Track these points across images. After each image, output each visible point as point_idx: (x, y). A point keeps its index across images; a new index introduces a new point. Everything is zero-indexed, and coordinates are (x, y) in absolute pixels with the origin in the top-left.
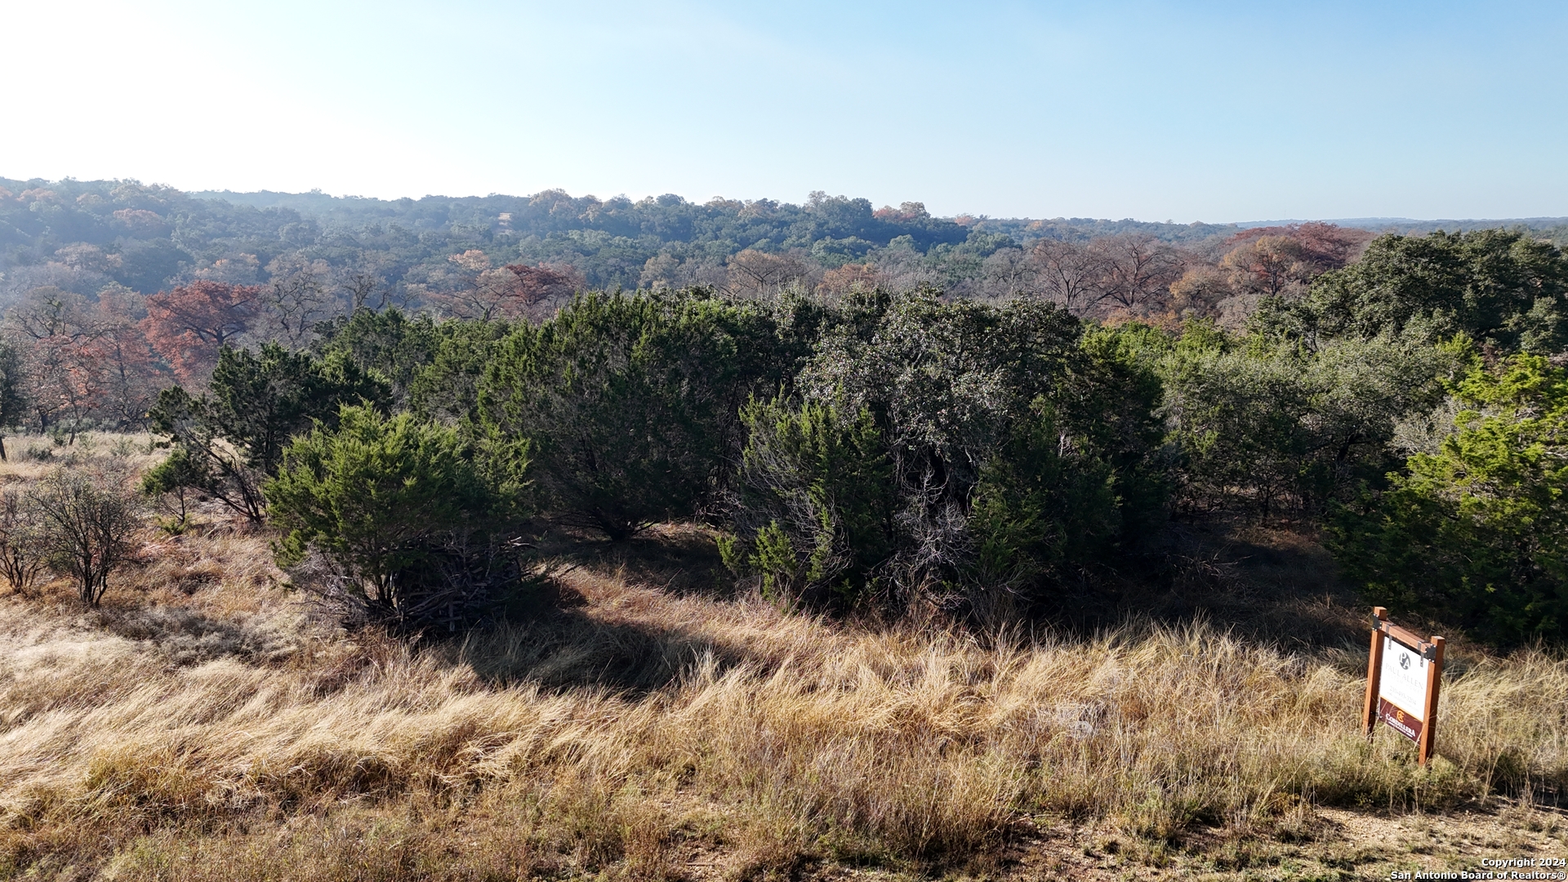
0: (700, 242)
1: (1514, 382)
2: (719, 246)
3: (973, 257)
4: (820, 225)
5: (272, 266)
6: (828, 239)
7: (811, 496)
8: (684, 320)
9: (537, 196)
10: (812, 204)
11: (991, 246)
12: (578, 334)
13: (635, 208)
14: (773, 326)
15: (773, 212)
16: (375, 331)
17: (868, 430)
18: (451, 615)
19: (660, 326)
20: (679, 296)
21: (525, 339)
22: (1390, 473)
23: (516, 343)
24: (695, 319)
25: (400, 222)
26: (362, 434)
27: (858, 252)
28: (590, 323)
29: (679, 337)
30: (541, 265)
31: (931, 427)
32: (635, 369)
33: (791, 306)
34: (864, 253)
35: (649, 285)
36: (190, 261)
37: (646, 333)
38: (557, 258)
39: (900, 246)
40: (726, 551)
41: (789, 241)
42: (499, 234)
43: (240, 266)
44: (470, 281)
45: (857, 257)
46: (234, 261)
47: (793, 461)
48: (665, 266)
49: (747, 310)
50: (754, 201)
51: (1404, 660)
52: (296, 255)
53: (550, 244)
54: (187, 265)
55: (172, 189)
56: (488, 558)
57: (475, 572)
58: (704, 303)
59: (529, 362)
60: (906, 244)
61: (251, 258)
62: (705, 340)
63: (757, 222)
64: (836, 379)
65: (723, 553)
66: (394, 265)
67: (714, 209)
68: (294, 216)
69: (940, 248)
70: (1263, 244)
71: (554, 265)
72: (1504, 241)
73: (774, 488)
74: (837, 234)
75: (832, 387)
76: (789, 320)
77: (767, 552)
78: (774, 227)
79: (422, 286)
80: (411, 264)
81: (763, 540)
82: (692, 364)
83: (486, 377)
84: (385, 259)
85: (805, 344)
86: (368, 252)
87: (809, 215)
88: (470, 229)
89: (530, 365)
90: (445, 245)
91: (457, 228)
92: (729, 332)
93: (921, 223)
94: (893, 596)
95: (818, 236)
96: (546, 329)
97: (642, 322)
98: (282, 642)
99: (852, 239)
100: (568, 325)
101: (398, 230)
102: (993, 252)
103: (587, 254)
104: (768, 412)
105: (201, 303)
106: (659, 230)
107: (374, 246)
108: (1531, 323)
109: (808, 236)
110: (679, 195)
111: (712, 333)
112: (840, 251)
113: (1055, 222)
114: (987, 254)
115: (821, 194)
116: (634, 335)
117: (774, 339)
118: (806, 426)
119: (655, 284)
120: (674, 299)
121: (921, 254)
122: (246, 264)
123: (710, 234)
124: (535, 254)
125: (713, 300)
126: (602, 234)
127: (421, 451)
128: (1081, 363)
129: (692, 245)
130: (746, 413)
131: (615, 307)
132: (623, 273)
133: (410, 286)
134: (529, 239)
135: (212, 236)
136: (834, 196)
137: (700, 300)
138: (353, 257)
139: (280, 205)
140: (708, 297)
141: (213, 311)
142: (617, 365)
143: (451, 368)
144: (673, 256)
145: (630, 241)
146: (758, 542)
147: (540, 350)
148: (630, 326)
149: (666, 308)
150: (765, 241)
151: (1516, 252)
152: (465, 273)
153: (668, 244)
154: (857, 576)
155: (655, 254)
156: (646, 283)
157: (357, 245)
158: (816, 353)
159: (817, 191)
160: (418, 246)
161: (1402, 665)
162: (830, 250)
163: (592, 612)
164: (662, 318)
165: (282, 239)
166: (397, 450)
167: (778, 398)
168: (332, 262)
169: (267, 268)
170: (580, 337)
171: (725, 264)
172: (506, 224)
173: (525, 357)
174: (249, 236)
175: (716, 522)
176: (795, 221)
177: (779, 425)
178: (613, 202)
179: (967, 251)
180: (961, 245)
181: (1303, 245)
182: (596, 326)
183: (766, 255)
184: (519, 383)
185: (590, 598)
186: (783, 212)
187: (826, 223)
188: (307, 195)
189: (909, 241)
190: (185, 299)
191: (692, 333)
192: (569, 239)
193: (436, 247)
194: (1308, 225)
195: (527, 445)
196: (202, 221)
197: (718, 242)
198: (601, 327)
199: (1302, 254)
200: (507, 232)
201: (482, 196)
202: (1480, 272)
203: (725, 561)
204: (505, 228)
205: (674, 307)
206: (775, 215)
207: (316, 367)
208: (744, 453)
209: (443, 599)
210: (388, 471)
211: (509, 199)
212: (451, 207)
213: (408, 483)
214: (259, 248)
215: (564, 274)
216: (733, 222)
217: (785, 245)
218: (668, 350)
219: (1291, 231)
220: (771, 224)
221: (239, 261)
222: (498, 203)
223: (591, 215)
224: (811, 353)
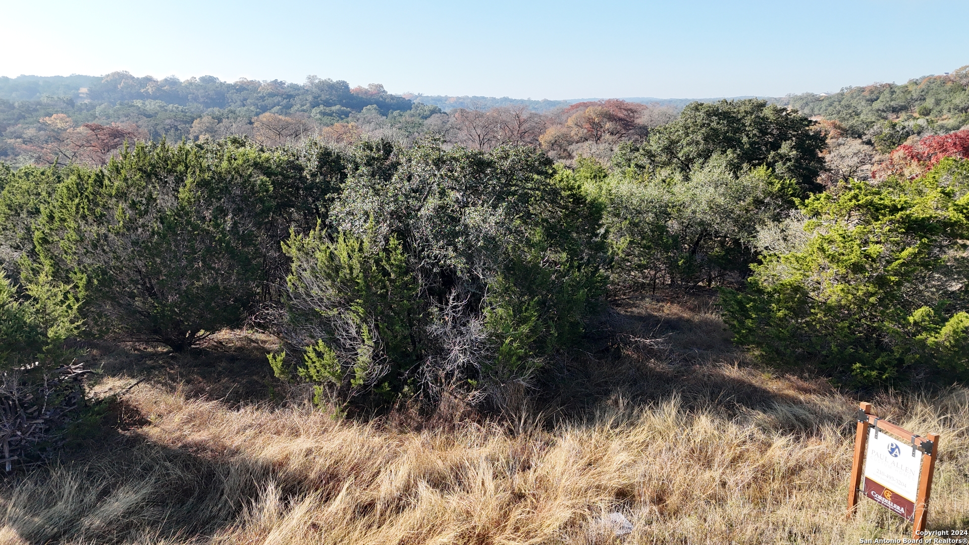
0: (232, 108)
1: (850, 200)
2: (246, 111)
3: (417, 120)
4: (315, 98)
6: (322, 107)
7: (352, 315)
8: (225, 164)
9: (108, 76)
10: (309, 84)
11: (427, 113)
12: (128, 180)
13: (183, 85)
14: (300, 169)
15: (282, 88)
17: (398, 256)
18: (7, 455)
19: (202, 170)
20: (219, 144)
21: (78, 184)
22: (752, 265)
23: (68, 189)
24: (235, 164)
27: (343, 116)
28: (139, 169)
29: (221, 179)
30: (113, 124)
31: (451, 253)
32: (183, 208)
33: (315, 151)
34: (347, 116)
35: (197, 138)
37: (192, 177)
38: (125, 119)
39: (369, 111)
40: (277, 366)
41: (295, 108)
42: (79, 103)
44: (57, 137)
45: (342, 119)
47: (333, 286)
48: (208, 125)
49: (278, 156)
50: (269, 81)
51: (893, 450)
53: (119, 109)
56: (43, 396)
57: (29, 411)
58: (241, 150)
59: (82, 205)
60: (373, 111)
62: (245, 182)
63: (271, 95)
64: (366, 214)
65: (275, 368)
67: (241, 86)
69: (396, 113)
70: (590, 112)
71: (123, 124)
72: (758, 106)
73: (318, 309)
74: (327, 104)
75: (362, 220)
76: (313, 165)
77: (315, 366)
78: (284, 98)
79: (18, 140)
80: (9, 125)
81: (312, 357)
82: (234, 202)
83: (42, 218)
85: (329, 182)
87: (307, 90)
88: (56, 99)
89: (83, 207)
90: (36, 110)
91: (46, 99)
92: (264, 174)
93: (382, 97)
94: (427, 395)
95: (315, 105)
96: (97, 175)
97: (187, 167)
99: (338, 107)
100: (118, 171)
102: (429, 116)
103: (149, 116)
104: (308, 244)
106: (202, 100)
108: (781, 157)
109: (308, 105)
110: (215, 76)
111: (250, 176)
112: (331, 115)
113: (464, 98)
114: (426, 117)
115: (315, 77)
116: (180, 180)
117: (303, 179)
118: (343, 256)
119: (201, 137)
120: (215, 147)
121: (385, 117)
123: (239, 103)
124: (108, 117)
125: (248, 148)
126: (159, 102)
128: (553, 194)
129: (226, 110)
130: (288, 245)
131: (162, 155)
132: (177, 129)
133: (9, 141)
134: (103, 106)
136: (323, 78)
137: (238, 148)
140: (243, 145)
142: (166, 202)
143: (12, 210)
144: (213, 118)
145: (180, 108)
146: (306, 358)
147: (92, 194)
148: (176, 171)
149: (209, 155)
150: (278, 107)
151: (767, 112)
152: (53, 130)
153: (209, 110)
154: (395, 380)
155: (200, 117)
156: (195, 136)
158: (343, 191)
159: (312, 75)
160: (14, 111)
161: (891, 453)
162: (324, 114)
163: (153, 432)
164: (205, 164)
167: (315, 231)
170: (130, 182)
171: (251, 123)
172: (85, 96)
173: (77, 201)
175: (263, 327)
176: (298, 95)
177: (318, 255)
178: (166, 80)
179: (413, 116)
180: (408, 111)
181: (611, 112)
182: (145, 172)
183: (280, 117)
184: (73, 225)
185: (152, 417)
186: (290, 89)
187: (319, 96)
189: (375, 109)
191: (233, 176)
192: (133, 106)
193: (27, 113)
194: (609, 101)
195: (84, 279)
197: (245, 108)
198: (150, 173)
199: (611, 118)
200: (87, 101)
202: (750, 125)
203: (277, 375)
204: (85, 98)
205: (216, 154)
206: (284, 91)
208: (288, 279)
211: (86, 78)
212: (41, 83)
215: (130, 130)
216: (255, 95)
217: (292, 110)
218: (212, 190)
219: (601, 105)
220: (281, 96)
222: (77, 81)
223: (150, 89)
224: (338, 190)
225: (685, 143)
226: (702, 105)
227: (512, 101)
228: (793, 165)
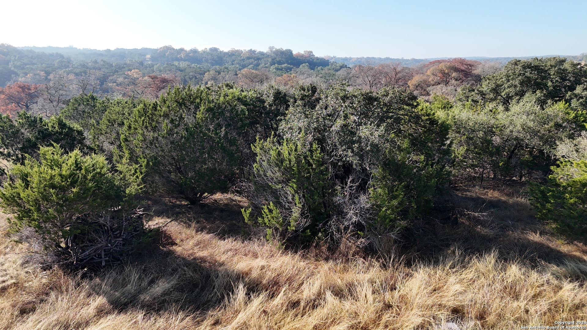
0: (226, 66)
2: (234, 68)
3: (332, 72)
4: (273, 59)
5: (51, 76)
6: (276, 65)
7: (290, 189)
8: (222, 99)
9: (161, 48)
10: (269, 51)
11: (338, 68)
12: (169, 107)
13: (200, 53)
14: (263, 102)
15: (255, 54)
16: (84, 104)
17: (318, 154)
18: (103, 257)
19: (209, 102)
20: (219, 88)
21: (144, 109)
22: (552, 167)
23: (139, 111)
24: (227, 98)
25: (105, 59)
26: (51, 163)
27: (288, 70)
28: (176, 101)
29: (219, 107)
30: (163, 75)
31: (350, 154)
32: (198, 124)
33: (272, 92)
34: (291, 70)
35: (206, 83)
36: (17, 74)
37: (203, 106)
38: (169, 72)
39: (304, 67)
40: (246, 216)
41: (261, 66)
42: (145, 63)
43: (37, 76)
44: (134, 82)
45: (288, 72)
46: (35, 75)
47: (279, 171)
48: (212, 75)
49: (251, 94)
50: (247, 50)
52: (61, 72)
53: (166, 67)
54: (15, 76)
55: (10, 46)
56: (123, 225)
57: (115, 233)
58: (231, 90)
59: (145, 121)
61: (42, 73)
62: (232, 109)
63: (248, 58)
64: (300, 129)
65: (245, 217)
66: (102, 76)
67: (231, 53)
68: (62, 56)
69: (319, 68)
70: (442, 66)
71: (168, 75)
72: (560, 62)
73: (270, 184)
74: (280, 63)
75: (297, 133)
76: (271, 99)
77: (268, 217)
79: (114, 84)
80: (110, 76)
81: (266, 212)
82: (226, 120)
83: (125, 128)
84: (99, 73)
85: (279, 110)
86: (91, 71)
87: (269, 55)
88: (134, 61)
89: (146, 122)
90: (124, 68)
91: (129, 61)
92: (243, 105)
93: (312, 59)
94: (332, 239)
95: (273, 64)
96: (154, 104)
97: (201, 100)
98: (8, 277)
99: (286, 65)
100: (165, 102)
101: (104, 62)
102: (339, 70)
103: (181, 71)
104: (266, 146)
105: (18, 92)
106: (210, 61)
107: (94, 68)
108: (576, 96)
109: (269, 64)
110: (218, 48)
111: (236, 105)
112: (281, 70)
113: (361, 58)
114: (337, 70)
115: (273, 47)
116: (197, 107)
117: (264, 108)
118: (286, 154)
119: (209, 83)
120: (217, 89)
121: (313, 71)
122: (39, 75)
123: (230, 63)
124: (160, 71)
125: (235, 89)
126: (187, 63)
127: (83, 171)
128: (417, 118)
129: (223, 67)
130: (255, 146)
131: (188, 93)
132: (196, 78)
133: (110, 84)
134: (158, 65)
135: (26, 65)
136: (278, 48)
137: (229, 89)
138: (85, 73)
139: (55, 52)
140: (232, 88)
141: (23, 95)
142: (189, 120)
143: (110, 123)
144: (216, 72)
145: (198, 66)
146: (263, 212)
147: (151, 114)
148: (195, 102)
149: (213, 93)
150: (252, 65)
151: (567, 66)
152: (132, 79)
153: (214, 67)
154: (313, 229)
155: (209, 71)
157: (87, 68)
159: (272, 46)
160: (113, 68)
162: (277, 69)
163: (178, 249)
164: (211, 98)
165: (56, 65)
166: (68, 172)
167: (270, 138)
168: (77, 74)
169: (49, 77)
170: (171, 108)
171: (236, 75)
172: (149, 60)
173: (143, 118)
174: (42, 64)
176: (263, 58)
177: (272, 152)
178: (191, 50)
179: (330, 69)
180: (327, 67)
181: (456, 66)
182: (179, 103)
183: (253, 71)
184: (140, 131)
185: (178, 241)
186: (259, 55)
187: (275, 59)
188: (67, 48)
189: (307, 66)
190: (11, 90)
191: (226, 106)
192: (174, 65)
193: (119, 69)
194: (455, 59)
195: (145, 162)
196: (22, 59)
197: (233, 66)
198: (181, 104)
199: (456, 70)
200: (149, 63)
201: (139, 49)
202: (554, 74)
203: (246, 221)
205: (217, 93)
206: (256, 55)
207: (45, 123)
208: (254, 166)
209: (98, 249)
210: (63, 183)
211: (150, 49)
212: (127, 53)
213: (74, 190)
214: (46, 69)
215: (171, 79)
216: (239, 58)
218: (214, 114)
219: (450, 61)
220: (254, 59)
221: (37, 74)
222: (145, 51)
223: (183, 55)
224: (284, 115)
225: (506, 86)
226: (519, 61)
227: (391, 59)
228: (585, 101)
